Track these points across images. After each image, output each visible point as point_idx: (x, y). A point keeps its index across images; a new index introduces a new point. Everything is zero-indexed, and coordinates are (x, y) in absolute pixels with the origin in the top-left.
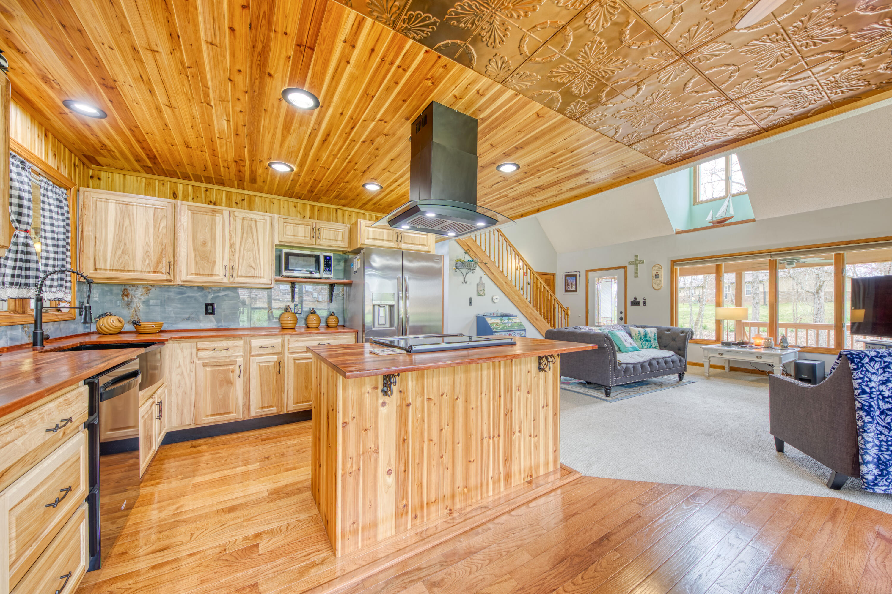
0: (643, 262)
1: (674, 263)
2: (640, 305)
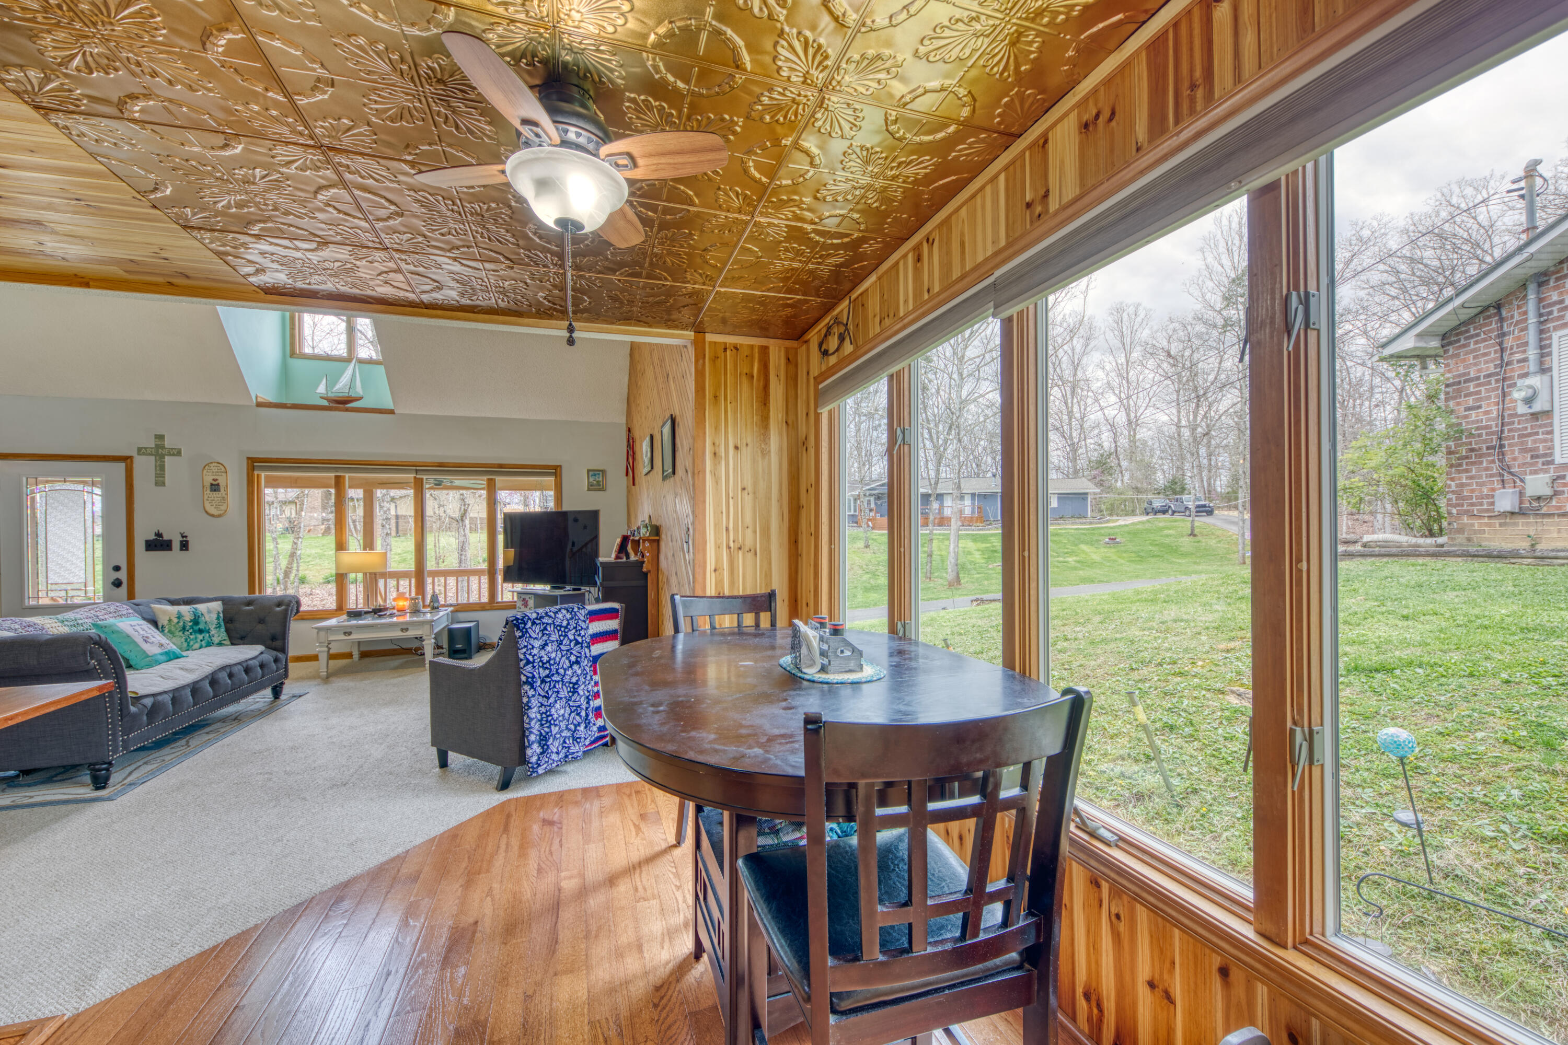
0: (179, 453)
1: (254, 464)
2: (170, 549)
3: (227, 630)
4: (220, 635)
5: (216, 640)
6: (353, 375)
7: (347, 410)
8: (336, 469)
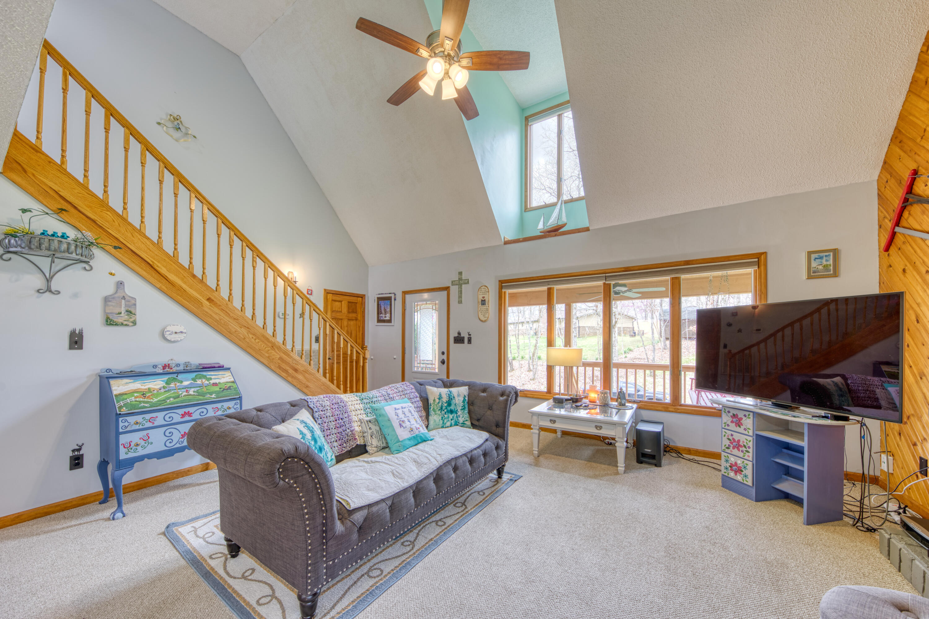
0: (468, 283)
1: (503, 284)
2: (464, 343)
3: (470, 412)
4: (463, 416)
5: (461, 420)
6: (561, 209)
7: (556, 235)
8: (548, 283)
